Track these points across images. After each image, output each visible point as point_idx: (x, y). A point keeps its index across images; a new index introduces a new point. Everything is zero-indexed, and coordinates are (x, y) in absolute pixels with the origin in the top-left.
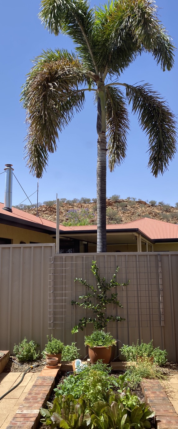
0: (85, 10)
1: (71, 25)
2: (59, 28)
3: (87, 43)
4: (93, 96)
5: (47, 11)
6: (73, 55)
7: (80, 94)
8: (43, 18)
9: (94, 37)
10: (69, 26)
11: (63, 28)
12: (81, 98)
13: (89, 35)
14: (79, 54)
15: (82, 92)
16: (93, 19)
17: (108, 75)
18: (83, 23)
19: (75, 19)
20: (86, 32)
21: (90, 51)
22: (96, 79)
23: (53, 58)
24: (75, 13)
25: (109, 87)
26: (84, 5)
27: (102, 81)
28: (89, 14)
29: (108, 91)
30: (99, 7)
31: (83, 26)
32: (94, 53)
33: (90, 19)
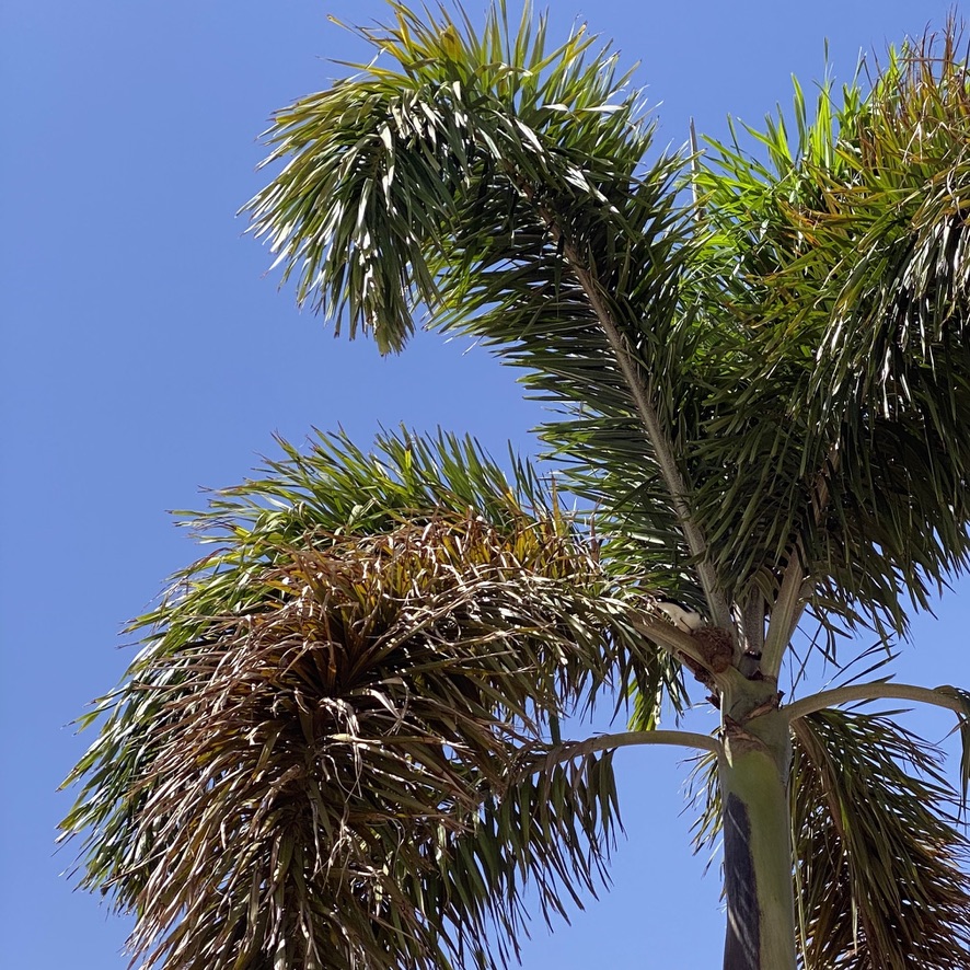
0: (619, 166)
1: (504, 265)
2: (411, 294)
3: (636, 390)
4: (686, 782)
5: (322, 184)
6: (520, 477)
7: (575, 772)
8: (287, 230)
9: (688, 351)
10: (495, 273)
11: (439, 296)
12: (590, 806)
13: (653, 339)
14: (570, 473)
15: (598, 755)
16: (678, 224)
17: (807, 621)
18: (600, 252)
19: (540, 231)
20: (625, 318)
21: (660, 451)
22: (710, 659)
23: (363, 502)
24: (542, 190)
25: (817, 717)
26: (606, 130)
27: (757, 670)
28: (648, 195)
29: (808, 745)
30: (728, 146)
31: (605, 273)
32: (691, 470)
33: (657, 228)
